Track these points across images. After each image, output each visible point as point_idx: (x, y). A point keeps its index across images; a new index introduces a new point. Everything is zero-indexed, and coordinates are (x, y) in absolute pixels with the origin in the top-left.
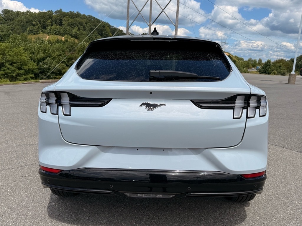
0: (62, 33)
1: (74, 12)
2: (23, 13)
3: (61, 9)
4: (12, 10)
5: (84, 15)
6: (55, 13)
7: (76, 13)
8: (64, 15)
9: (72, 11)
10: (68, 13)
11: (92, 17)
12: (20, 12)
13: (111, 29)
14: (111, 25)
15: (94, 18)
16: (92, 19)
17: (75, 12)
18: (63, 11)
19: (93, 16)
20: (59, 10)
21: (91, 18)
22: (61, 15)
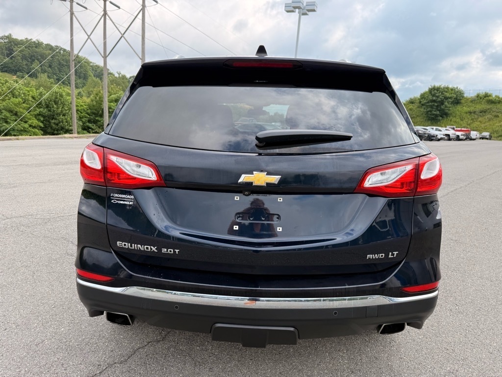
0: (13, 70)
1: (32, 39)
3: (10, 35)
5: (49, 45)
7: (34, 42)
8: (17, 43)
9: (29, 38)
10: (22, 40)
13: (91, 66)
14: (91, 60)
16: (62, 51)
18: (14, 37)
20: (6, 35)
21: (60, 50)
22: (10, 42)
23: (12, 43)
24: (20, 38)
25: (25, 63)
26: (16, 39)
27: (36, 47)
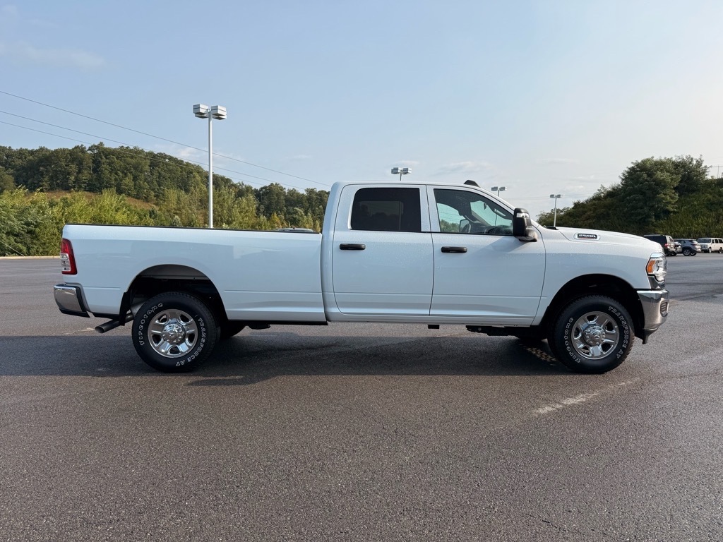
1: (127, 148)
2: (32, 152)
3: (101, 143)
4: (10, 147)
5: (151, 154)
6: (89, 150)
7: (132, 150)
8: (108, 153)
9: (125, 146)
10: (115, 150)
11: (166, 155)
12: (26, 150)
15: (171, 158)
16: (167, 160)
17: (131, 148)
18: (107, 145)
19: (168, 154)
20: (96, 144)
21: (165, 158)
22: (99, 153)
23: (102, 154)
24: (114, 147)
25: (113, 179)
26: (109, 149)
27: (132, 157)
